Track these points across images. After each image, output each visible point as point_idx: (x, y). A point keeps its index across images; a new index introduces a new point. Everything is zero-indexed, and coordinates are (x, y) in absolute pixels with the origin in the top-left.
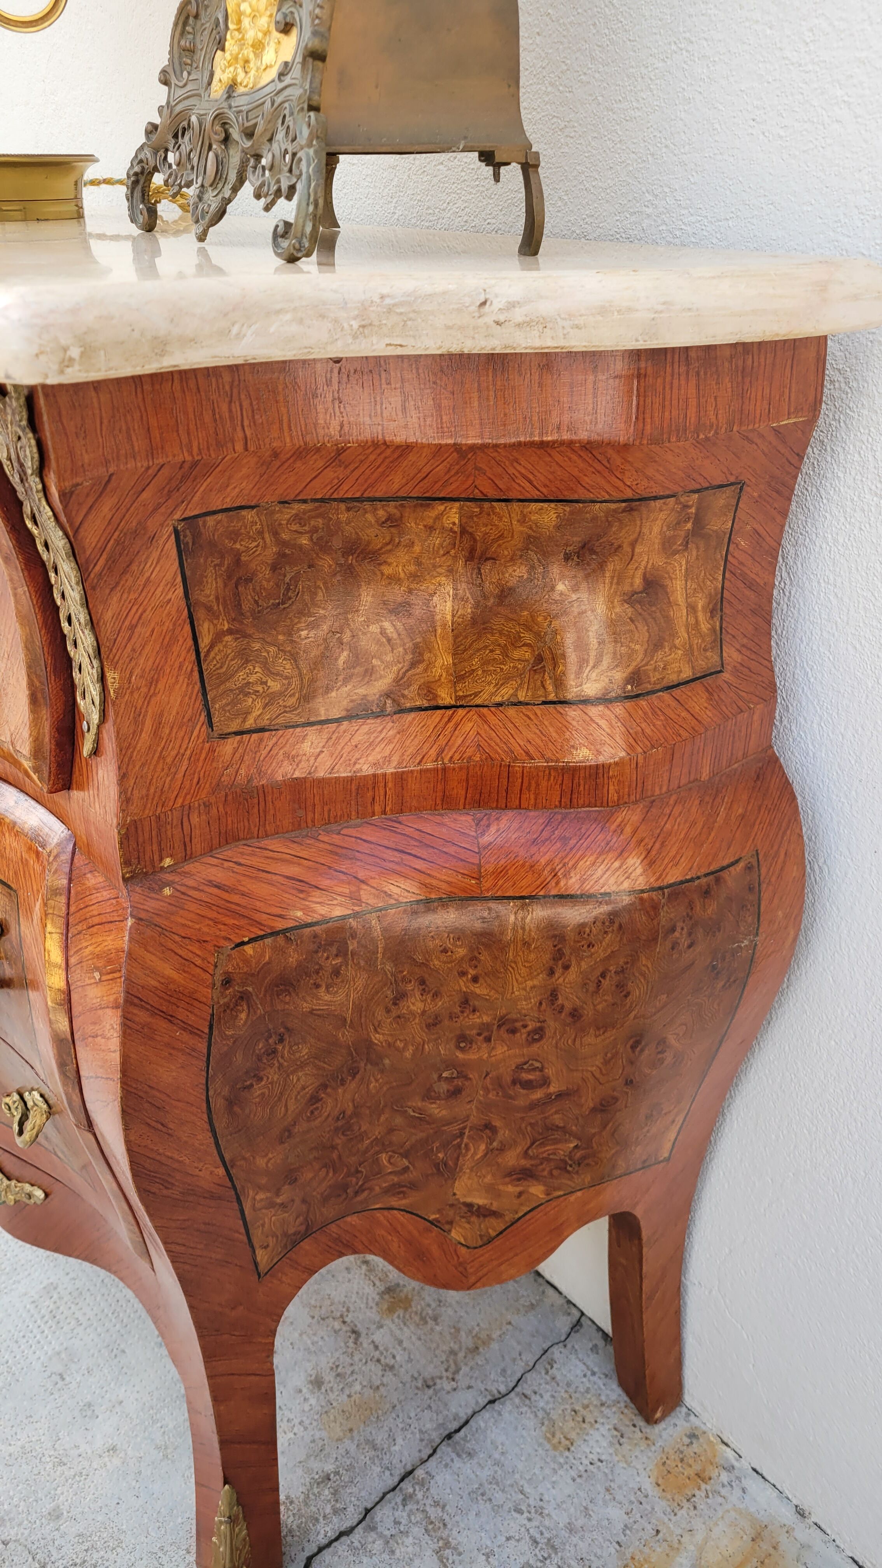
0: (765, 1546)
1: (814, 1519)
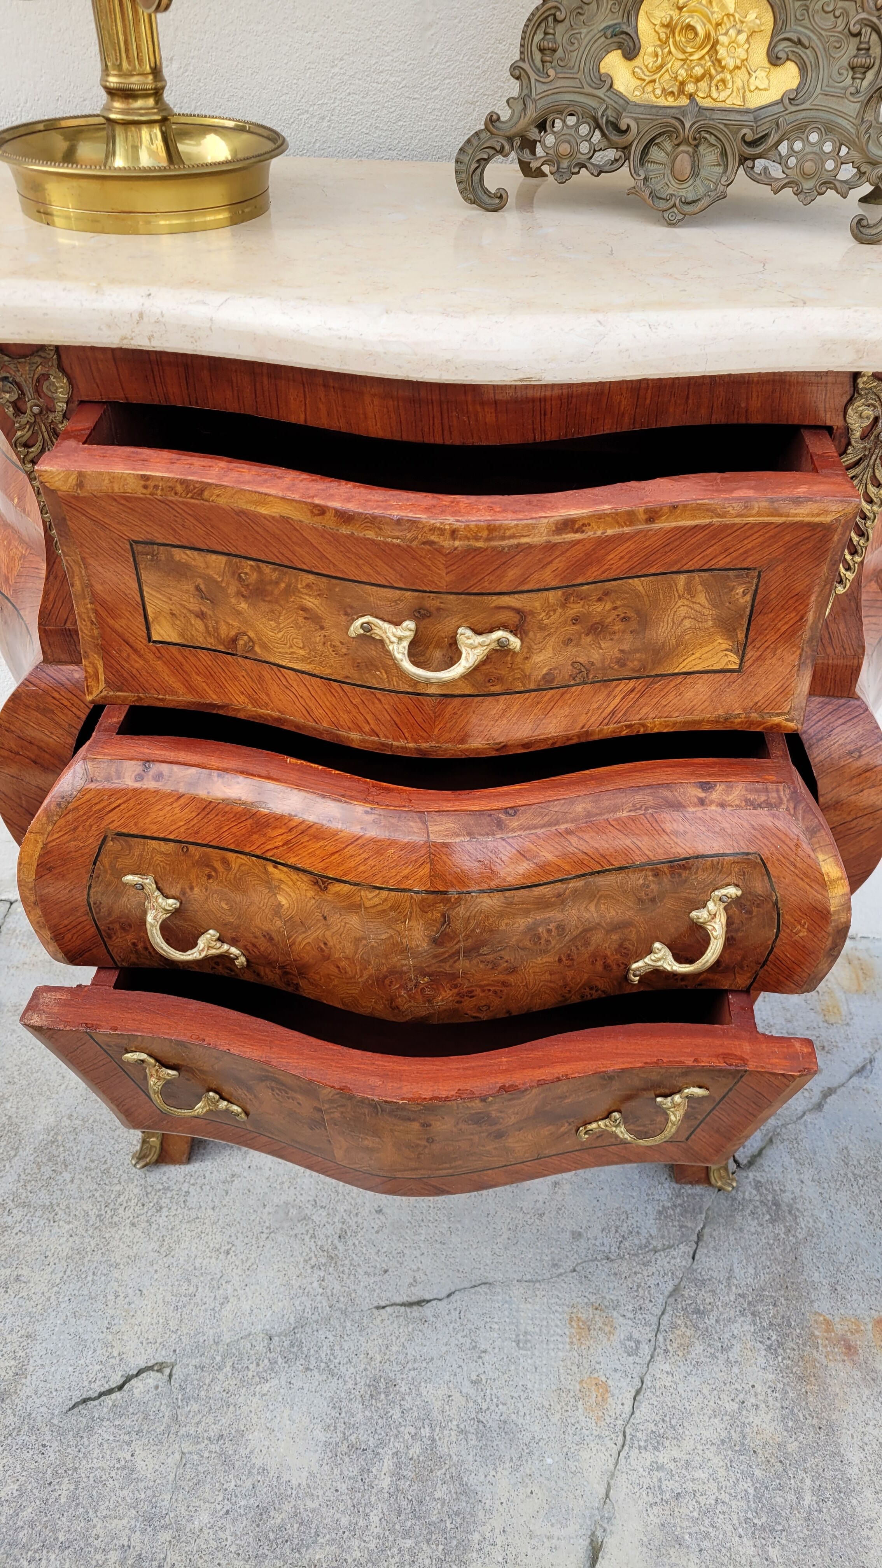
0: (856, 962)
1: (859, 935)
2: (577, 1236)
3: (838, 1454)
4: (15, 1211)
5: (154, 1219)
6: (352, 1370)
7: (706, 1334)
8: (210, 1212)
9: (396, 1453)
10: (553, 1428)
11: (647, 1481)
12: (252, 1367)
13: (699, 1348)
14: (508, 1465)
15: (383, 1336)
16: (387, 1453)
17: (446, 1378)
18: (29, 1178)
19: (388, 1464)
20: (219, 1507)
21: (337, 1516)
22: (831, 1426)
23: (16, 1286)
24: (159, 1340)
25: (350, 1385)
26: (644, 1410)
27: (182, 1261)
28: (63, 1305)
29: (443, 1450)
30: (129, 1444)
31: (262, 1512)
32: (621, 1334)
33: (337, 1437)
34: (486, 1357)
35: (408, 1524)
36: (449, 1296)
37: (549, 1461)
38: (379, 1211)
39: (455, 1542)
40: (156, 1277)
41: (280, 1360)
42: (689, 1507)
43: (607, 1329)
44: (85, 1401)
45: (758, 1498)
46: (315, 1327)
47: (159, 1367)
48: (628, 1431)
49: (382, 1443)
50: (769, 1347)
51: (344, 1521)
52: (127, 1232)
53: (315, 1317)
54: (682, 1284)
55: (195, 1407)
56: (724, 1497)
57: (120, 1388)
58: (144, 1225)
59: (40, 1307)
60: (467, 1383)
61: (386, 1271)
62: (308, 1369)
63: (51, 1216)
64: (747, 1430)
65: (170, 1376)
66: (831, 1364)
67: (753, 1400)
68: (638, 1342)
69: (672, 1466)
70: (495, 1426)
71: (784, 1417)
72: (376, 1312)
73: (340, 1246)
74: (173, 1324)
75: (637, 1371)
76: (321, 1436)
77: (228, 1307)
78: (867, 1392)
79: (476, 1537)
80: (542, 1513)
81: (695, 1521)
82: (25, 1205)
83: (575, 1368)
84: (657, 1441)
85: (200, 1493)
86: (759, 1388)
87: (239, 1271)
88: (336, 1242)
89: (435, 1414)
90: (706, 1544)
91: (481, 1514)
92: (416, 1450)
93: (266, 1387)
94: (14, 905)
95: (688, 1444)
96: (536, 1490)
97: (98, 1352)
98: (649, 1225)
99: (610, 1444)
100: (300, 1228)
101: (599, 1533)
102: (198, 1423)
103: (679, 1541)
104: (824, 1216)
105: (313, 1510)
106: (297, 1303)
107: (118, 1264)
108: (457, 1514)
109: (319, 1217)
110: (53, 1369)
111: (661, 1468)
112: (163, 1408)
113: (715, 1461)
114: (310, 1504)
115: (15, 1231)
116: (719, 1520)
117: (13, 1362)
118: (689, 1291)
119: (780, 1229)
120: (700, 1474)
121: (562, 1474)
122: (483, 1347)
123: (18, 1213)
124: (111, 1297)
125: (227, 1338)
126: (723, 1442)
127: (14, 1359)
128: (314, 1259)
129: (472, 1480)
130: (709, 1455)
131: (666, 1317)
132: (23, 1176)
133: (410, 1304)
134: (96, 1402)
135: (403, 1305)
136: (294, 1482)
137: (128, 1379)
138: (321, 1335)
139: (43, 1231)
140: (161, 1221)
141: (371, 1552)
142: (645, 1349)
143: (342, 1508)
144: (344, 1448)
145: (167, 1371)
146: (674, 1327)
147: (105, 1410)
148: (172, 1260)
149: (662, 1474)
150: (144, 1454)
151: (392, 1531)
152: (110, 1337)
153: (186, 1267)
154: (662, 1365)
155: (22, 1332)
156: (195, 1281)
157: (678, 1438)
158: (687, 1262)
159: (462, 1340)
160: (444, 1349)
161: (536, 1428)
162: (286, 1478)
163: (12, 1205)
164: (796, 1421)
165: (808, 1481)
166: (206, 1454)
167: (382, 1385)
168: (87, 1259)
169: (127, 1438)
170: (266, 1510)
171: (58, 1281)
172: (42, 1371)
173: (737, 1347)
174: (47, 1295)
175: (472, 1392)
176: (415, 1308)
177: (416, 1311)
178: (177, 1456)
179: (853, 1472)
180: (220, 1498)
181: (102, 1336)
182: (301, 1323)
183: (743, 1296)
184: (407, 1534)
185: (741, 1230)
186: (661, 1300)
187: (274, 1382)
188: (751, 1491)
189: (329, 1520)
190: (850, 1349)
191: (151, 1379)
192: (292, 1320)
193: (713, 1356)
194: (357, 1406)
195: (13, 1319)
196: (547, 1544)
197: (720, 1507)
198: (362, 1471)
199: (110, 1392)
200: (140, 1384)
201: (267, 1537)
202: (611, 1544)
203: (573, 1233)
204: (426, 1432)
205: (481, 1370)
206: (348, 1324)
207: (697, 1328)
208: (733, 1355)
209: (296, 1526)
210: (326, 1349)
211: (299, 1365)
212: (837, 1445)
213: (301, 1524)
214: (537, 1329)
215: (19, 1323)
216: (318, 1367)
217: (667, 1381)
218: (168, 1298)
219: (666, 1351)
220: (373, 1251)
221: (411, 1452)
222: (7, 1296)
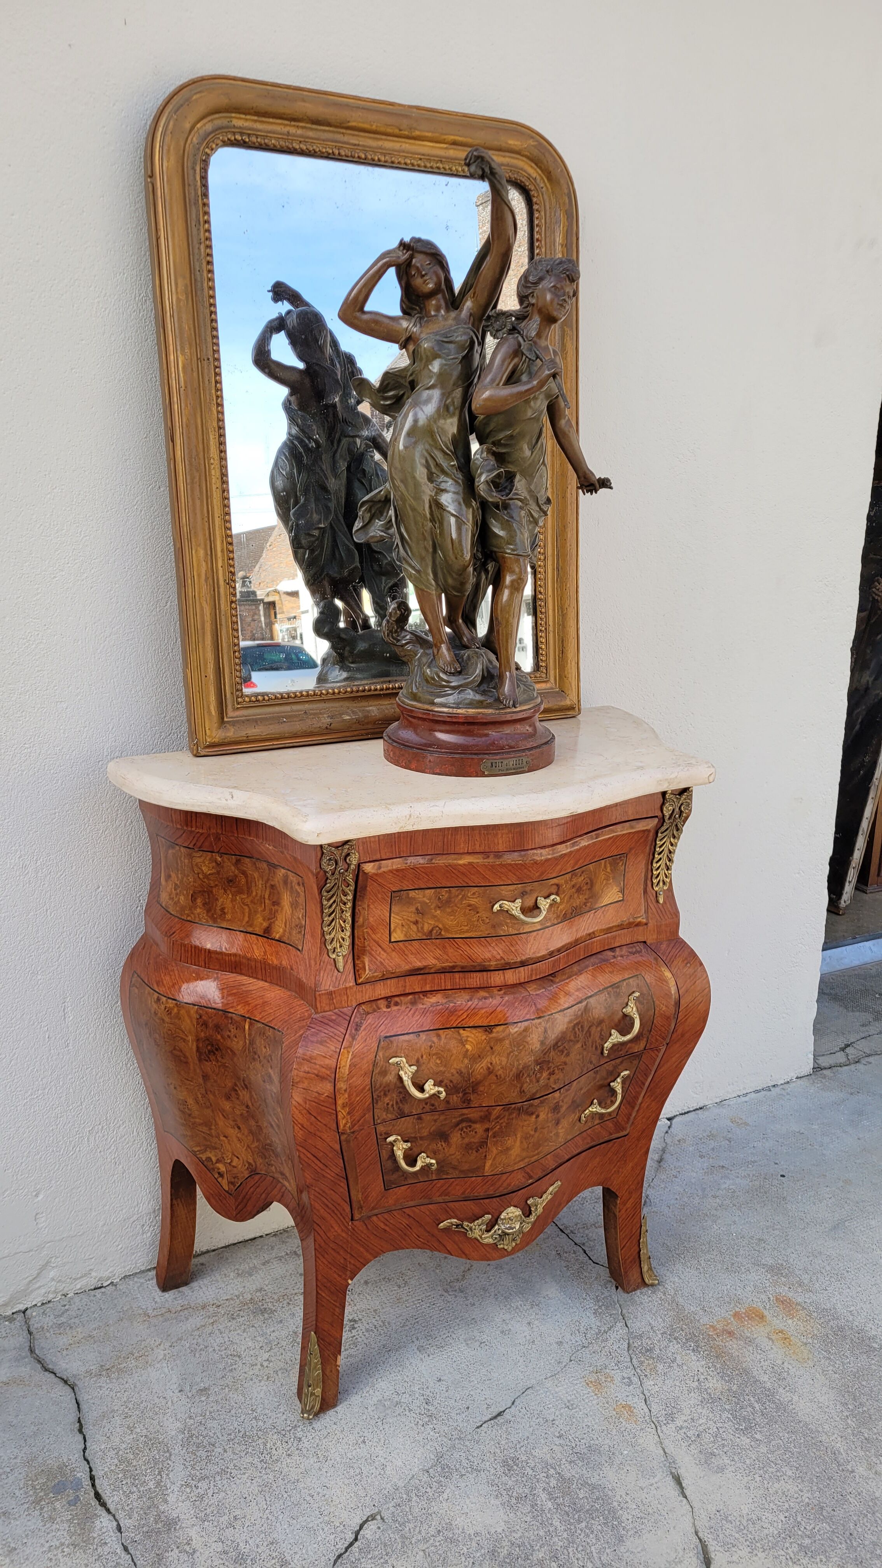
2: (560, 1343)
3: (757, 1381)
4: (200, 1485)
5: (300, 1447)
6: (488, 1464)
7: (659, 1359)
8: (335, 1426)
9: (544, 1489)
10: (616, 1437)
11: (679, 1437)
12: (429, 1490)
13: (660, 1367)
14: (606, 1465)
15: (492, 1439)
16: (539, 1491)
17: (543, 1442)
18: (192, 1463)
19: (544, 1496)
20: (467, 1564)
21: (536, 1533)
22: (745, 1370)
23: (239, 1522)
24: (360, 1505)
25: (492, 1471)
26: (655, 1408)
27: (338, 1459)
28: (280, 1517)
29: (568, 1475)
30: (386, 1562)
31: (493, 1553)
32: (618, 1378)
33: (506, 1498)
34: (557, 1422)
35: (576, 1516)
36: (513, 1403)
37: (626, 1452)
38: (440, 1380)
39: (606, 1512)
40: (329, 1475)
41: (442, 1479)
42: (707, 1438)
43: (609, 1380)
44: (340, 1556)
45: (735, 1417)
46: (450, 1454)
47: (373, 1517)
48: (654, 1420)
49: (532, 1488)
50: (693, 1350)
51: (542, 1533)
52: (289, 1461)
53: (445, 1449)
54: (631, 1342)
55: (411, 1525)
56: (719, 1425)
57: (356, 1539)
58: (297, 1452)
59: (265, 1525)
60: (555, 1439)
61: (468, 1408)
62: (462, 1475)
63: (228, 1476)
64: (709, 1391)
65: (382, 1518)
66: (727, 1344)
67: (703, 1377)
68: (629, 1378)
69: (686, 1424)
70: (586, 1451)
71: (722, 1377)
72: (478, 1430)
73: (430, 1408)
74: (362, 1493)
75: (638, 1391)
76: (498, 1502)
77: (388, 1468)
78: (751, 1348)
79: (615, 1504)
80: (640, 1476)
81: (714, 1442)
82: (203, 1478)
83: (606, 1405)
84: (671, 1417)
85: (449, 1563)
86: (701, 1370)
87: (379, 1448)
88: (426, 1407)
89: (550, 1461)
90: (725, 1449)
91: (610, 1493)
92: (553, 1482)
93: (445, 1496)
94: (28, 1312)
95: (687, 1411)
96: (629, 1468)
97: (326, 1529)
98: (594, 1322)
99: (649, 1430)
100: (399, 1410)
101: (673, 1471)
102: (420, 1532)
103: (713, 1454)
104: (676, 1279)
105: (520, 1537)
106: (429, 1447)
107: (298, 1480)
108: (598, 1499)
109: (405, 1399)
110: (304, 1551)
111: (681, 1428)
112: (392, 1536)
113: (704, 1411)
114: (517, 1536)
115: (210, 1495)
116: (724, 1436)
117: (274, 1561)
118: (637, 1343)
119: (660, 1295)
120: (701, 1421)
121: (636, 1455)
122: (551, 1419)
123: (203, 1485)
124: (308, 1498)
125: (401, 1484)
126: (702, 1402)
127: (273, 1558)
128: (420, 1422)
129: (593, 1481)
130: (699, 1411)
131: (634, 1360)
132: (187, 1464)
133: (495, 1417)
134: (347, 1554)
135: (491, 1420)
136: (499, 1530)
137: (357, 1533)
138: (456, 1455)
139: (230, 1486)
140: (305, 1445)
141: (567, 1539)
142: (635, 1379)
143: (535, 1528)
144: (514, 1501)
145: (378, 1517)
146: (642, 1363)
147: (357, 1554)
148: (333, 1461)
149: (684, 1430)
150: (399, 1563)
151: (570, 1524)
152: (326, 1518)
153: (344, 1461)
154: (648, 1383)
155: (265, 1544)
156: (355, 1465)
157: (680, 1411)
158: (626, 1330)
159: (537, 1421)
160: (531, 1429)
161: (607, 1441)
162: (493, 1531)
163: (194, 1483)
164: (729, 1376)
165: (752, 1399)
166: (438, 1544)
167: (511, 1462)
168: (274, 1488)
169: (382, 1560)
170: (494, 1551)
171: (265, 1507)
172: (297, 1556)
173: (678, 1358)
174: (265, 1517)
175: (562, 1442)
176: (499, 1418)
177: (500, 1420)
178: (422, 1553)
179: (768, 1385)
180: (464, 1559)
181: (321, 1520)
182: (440, 1457)
183: (665, 1333)
184: (579, 1521)
185: (641, 1303)
186: (626, 1354)
187: (448, 1491)
188: (730, 1416)
189: (532, 1537)
190: (731, 1334)
191: (372, 1526)
192: (433, 1457)
193: (670, 1367)
194: (504, 1479)
195: (253, 1539)
196: (652, 1488)
197: (721, 1431)
198: (532, 1506)
199: (351, 1544)
200: (367, 1531)
201: (505, 1562)
202: (682, 1472)
203: (557, 1343)
204: (552, 1471)
205: (559, 1430)
206: (467, 1443)
207: (653, 1358)
208: (679, 1360)
209: (517, 1549)
210: (465, 1462)
211: (455, 1476)
212: (754, 1377)
213: (519, 1547)
214: (573, 1397)
215: (259, 1540)
216: (468, 1472)
217: (657, 1388)
218: (347, 1481)
219: (646, 1376)
220: (453, 1401)
221: (551, 1485)
222: (237, 1530)
